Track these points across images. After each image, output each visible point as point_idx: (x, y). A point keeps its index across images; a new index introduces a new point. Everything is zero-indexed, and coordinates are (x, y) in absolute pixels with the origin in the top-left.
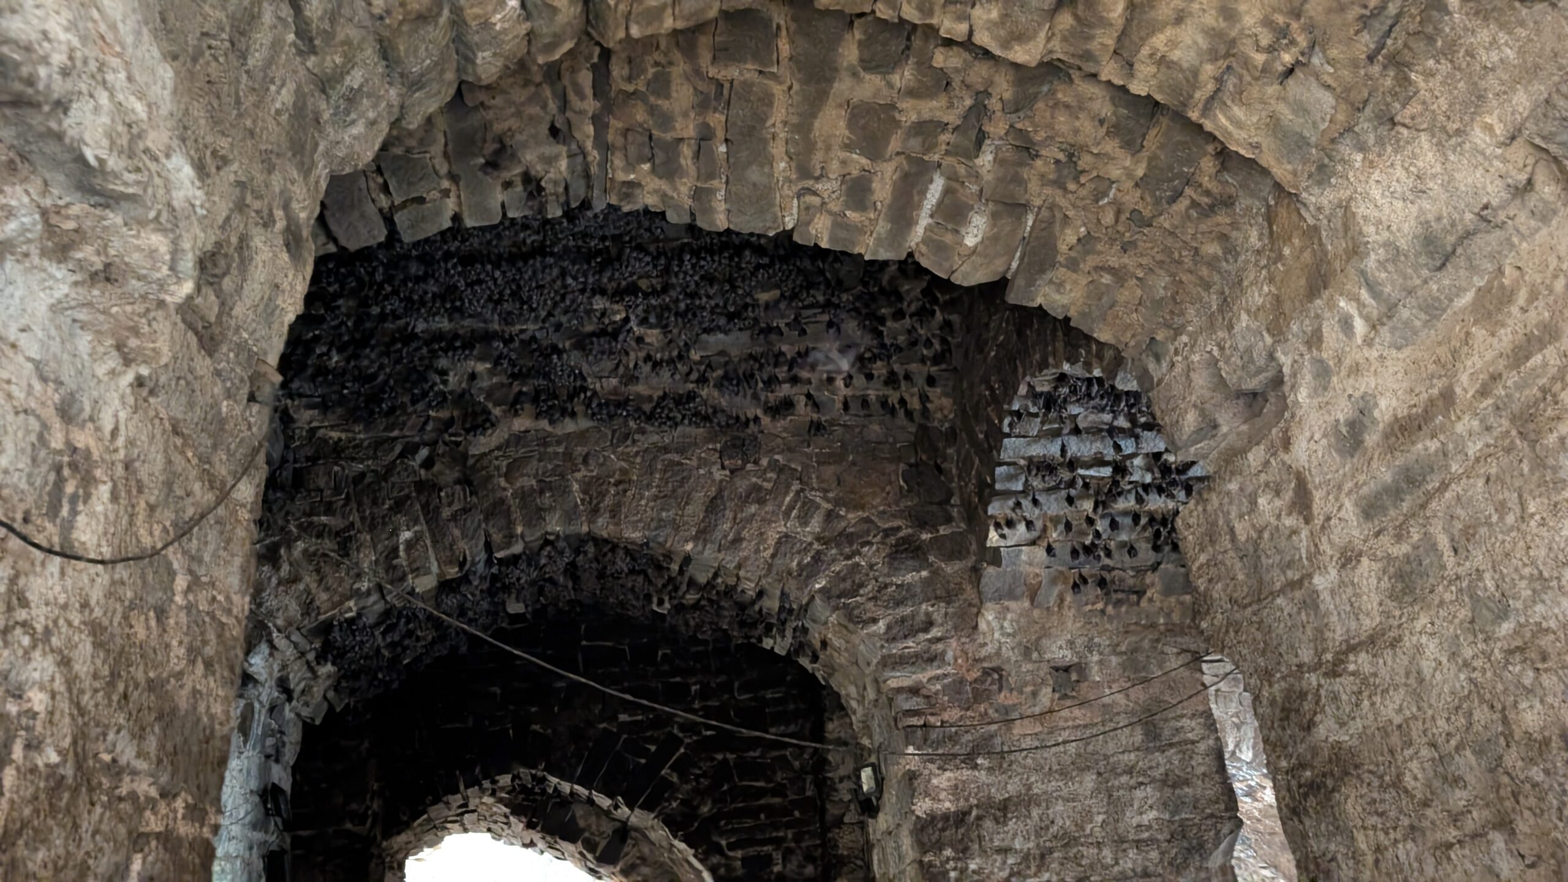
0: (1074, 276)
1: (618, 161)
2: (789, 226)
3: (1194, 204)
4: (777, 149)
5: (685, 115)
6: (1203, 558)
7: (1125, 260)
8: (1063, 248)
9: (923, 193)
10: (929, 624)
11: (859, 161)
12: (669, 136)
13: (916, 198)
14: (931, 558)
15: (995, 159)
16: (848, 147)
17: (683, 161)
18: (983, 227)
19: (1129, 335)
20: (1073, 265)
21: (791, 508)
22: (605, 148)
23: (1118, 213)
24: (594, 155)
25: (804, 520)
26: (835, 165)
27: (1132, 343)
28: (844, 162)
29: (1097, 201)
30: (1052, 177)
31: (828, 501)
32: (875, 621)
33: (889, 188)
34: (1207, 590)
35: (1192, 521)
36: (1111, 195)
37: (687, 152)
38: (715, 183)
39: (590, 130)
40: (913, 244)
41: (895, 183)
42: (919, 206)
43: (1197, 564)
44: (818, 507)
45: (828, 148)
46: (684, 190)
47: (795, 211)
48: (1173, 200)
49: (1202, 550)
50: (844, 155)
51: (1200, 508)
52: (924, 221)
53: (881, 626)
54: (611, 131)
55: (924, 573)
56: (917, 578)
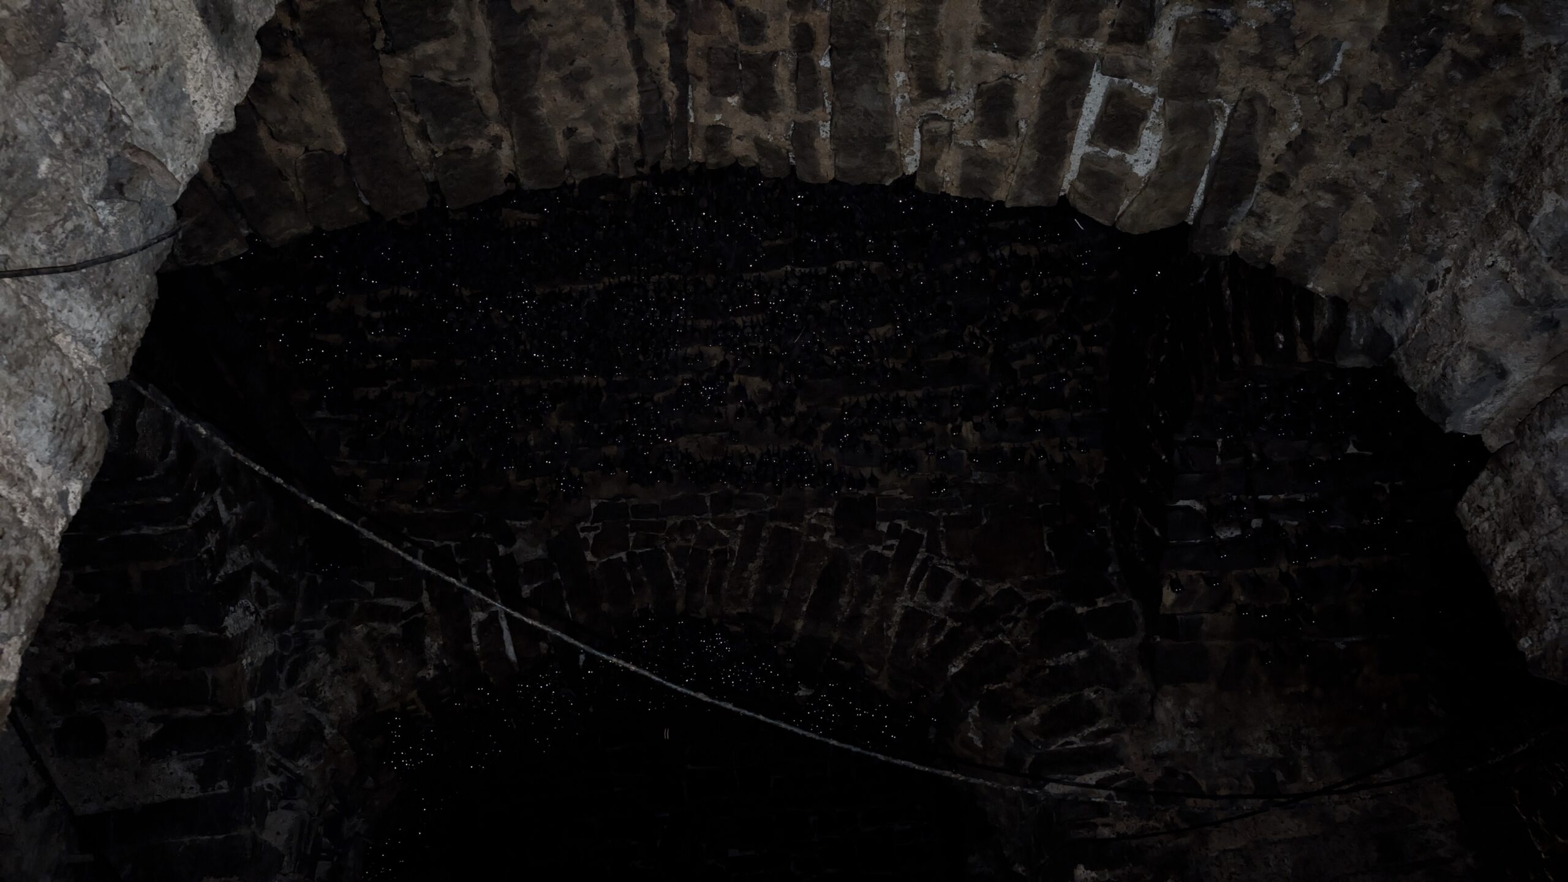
0: (1282, 201)
1: (699, 94)
2: (911, 170)
3: (1459, 60)
4: (894, 55)
5: (779, 16)
6: (1511, 550)
7: (1354, 165)
8: (1267, 159)
9: (1079, 104)
10: (1093, 715)
11: (998, 61)
12: (759, 50)
13: (1070, 113)
14: (1090, 636)
15: (1175, 38)
16: (982, 42)
17: (778, 88)
18: (1157, 147)
19: (1359, 277)
20: (1279, 184)
21: (917, 578)
22: (681, 76)
23: (1346, 90)
24: (671, 90)
25: (935, 594)
26: (966, 69)
27: (1364, 289)
28: (978, 66)
29: (1316, 80)
30: (1252, 51)
31: (961, 570)
32: (1027, 711)
33: (1036, 99)
34: (1524, 592)
35: (1484, 502)
36: (1336, 67)
37: (782, 71)
38: (818, 112)
39: (665, 50)
40: (1066, 186)
41: (1043, 92)
42: (1073, 128)
43: (1501, 560)
44: (949, 576)
45: (958, 45)
46: (780, 128)
47: (917, 147)
48: (1427, 59)
49: (1509, 537)
50: (977, 54)
51: (1499, 480)
52: (1080, 147)
53: (1034, 717)
54: (690, 53)
55: (1082, 654)
56: (1073, 658)
